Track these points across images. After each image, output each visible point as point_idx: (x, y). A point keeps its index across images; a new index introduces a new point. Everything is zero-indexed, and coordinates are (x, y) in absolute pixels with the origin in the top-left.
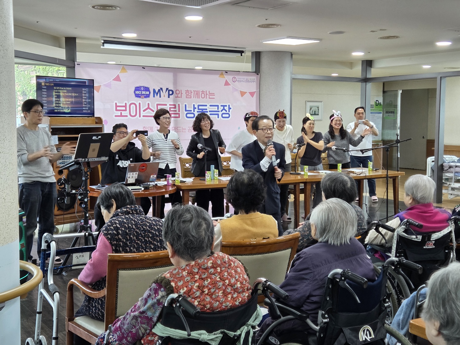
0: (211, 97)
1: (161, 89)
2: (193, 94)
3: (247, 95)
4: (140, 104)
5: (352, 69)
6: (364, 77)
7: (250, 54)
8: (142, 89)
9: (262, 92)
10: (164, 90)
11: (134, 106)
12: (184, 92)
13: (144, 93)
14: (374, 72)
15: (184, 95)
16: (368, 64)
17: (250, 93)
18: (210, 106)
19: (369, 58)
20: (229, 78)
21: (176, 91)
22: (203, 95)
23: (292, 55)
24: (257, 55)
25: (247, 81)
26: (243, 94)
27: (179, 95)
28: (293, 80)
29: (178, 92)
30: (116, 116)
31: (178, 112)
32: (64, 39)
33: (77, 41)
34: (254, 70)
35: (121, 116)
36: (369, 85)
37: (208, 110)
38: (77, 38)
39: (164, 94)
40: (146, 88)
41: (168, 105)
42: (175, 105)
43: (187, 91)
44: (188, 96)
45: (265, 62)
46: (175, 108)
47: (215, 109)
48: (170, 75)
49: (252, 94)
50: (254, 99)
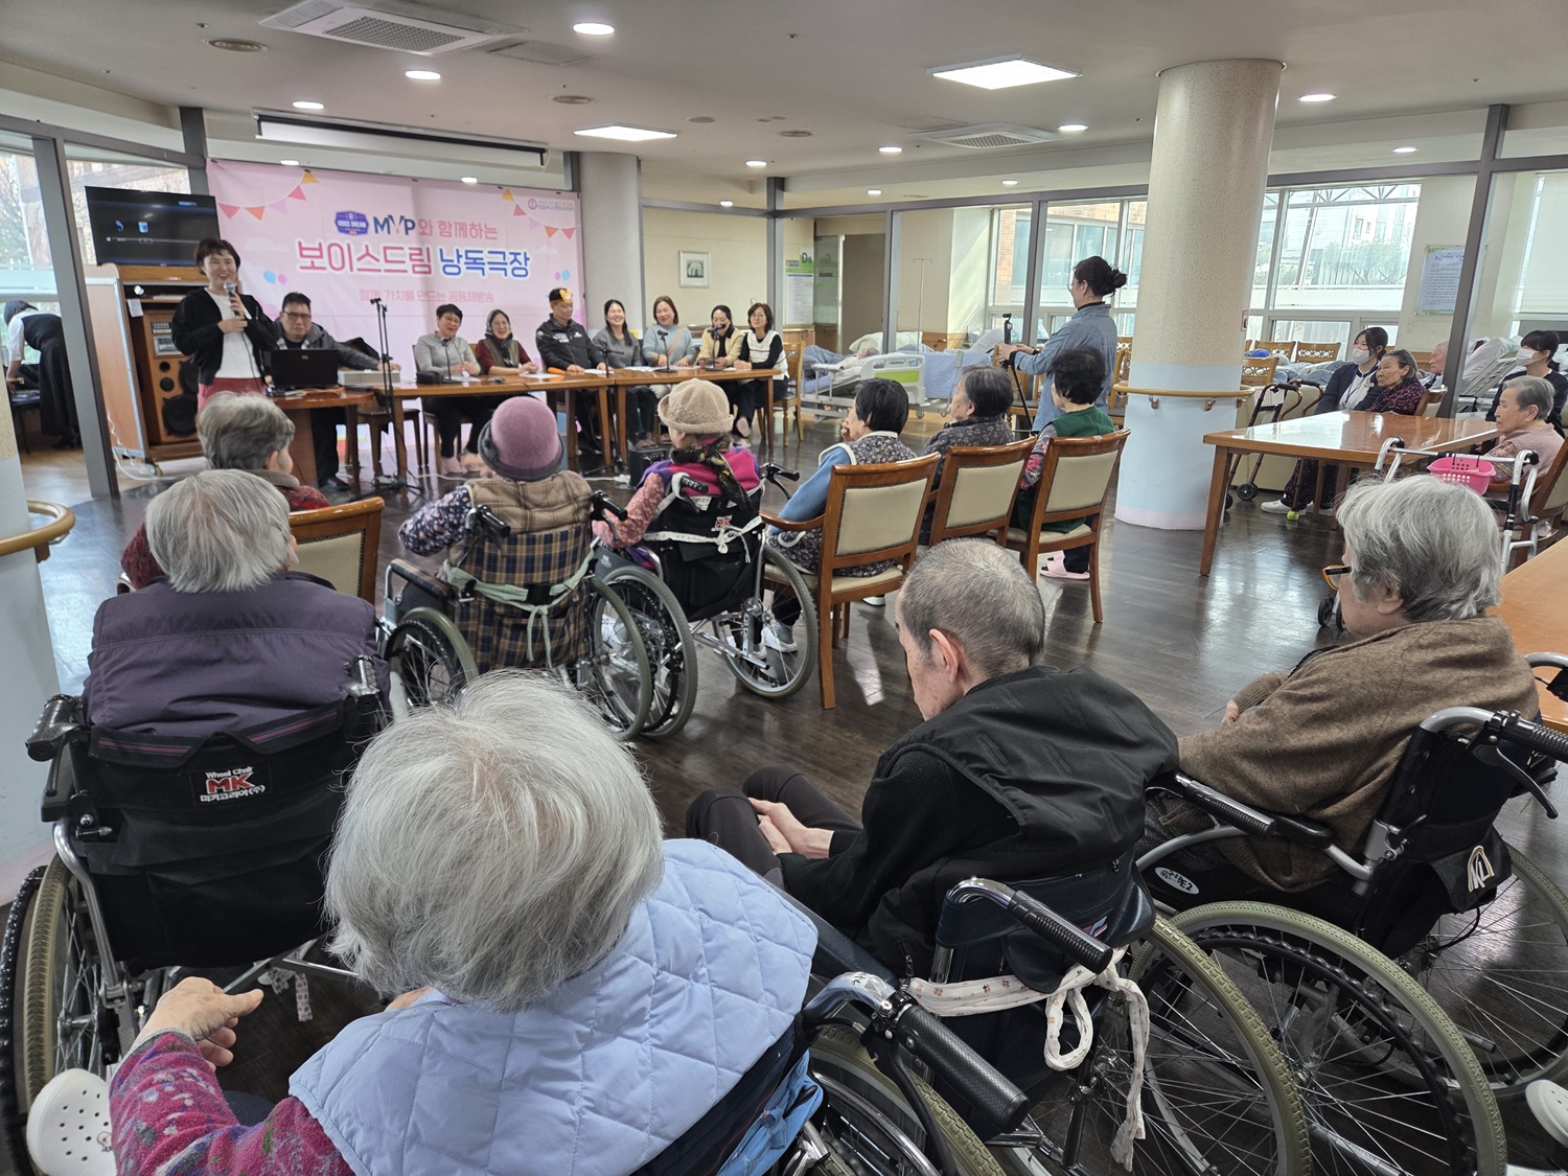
0: (489, 235)
1: (391, 217)
2: (453, 228)
3: (559, 234)
4: (349, 246)
5: (752, 192)
6: (771, 209)
7: (562, 158)
8: (351, 217)
9: (586, 229)
10: (397, 219)
11: (338, 250)
12: (436, 226)
13: (355, 224)
14: (787, 200)
15: (436, 230)
16: (778, 184)
17: (564, 230)
18: (490, 252)
19: (779, 171)
20: (522, 201)
21: (420, 221)
22: (473, 231)
23: (639, 161)
24: (574, 159)
25: (557, 207)
26: (550, 231)
27: (427, 231)
28: (644, 207)
29: (423, 224)
30: (302, 268)
31: (426, 262)
32: (178, 111)
33: (206, 116)
34: (570, 188)
35: (313, 267)
36: (783, 224)
37: (485, 261)
38: (205, 109)
39: (397, 227)
40: (358, 215)
41: (406, 248)
42: (420, 249)
43: (442, 223)
44: (445, 233)
45: (590, 173)
46: (421, 254)
47: (499, 258)
48: (406, 191)
49: (568, 233)
50: (573, 243)
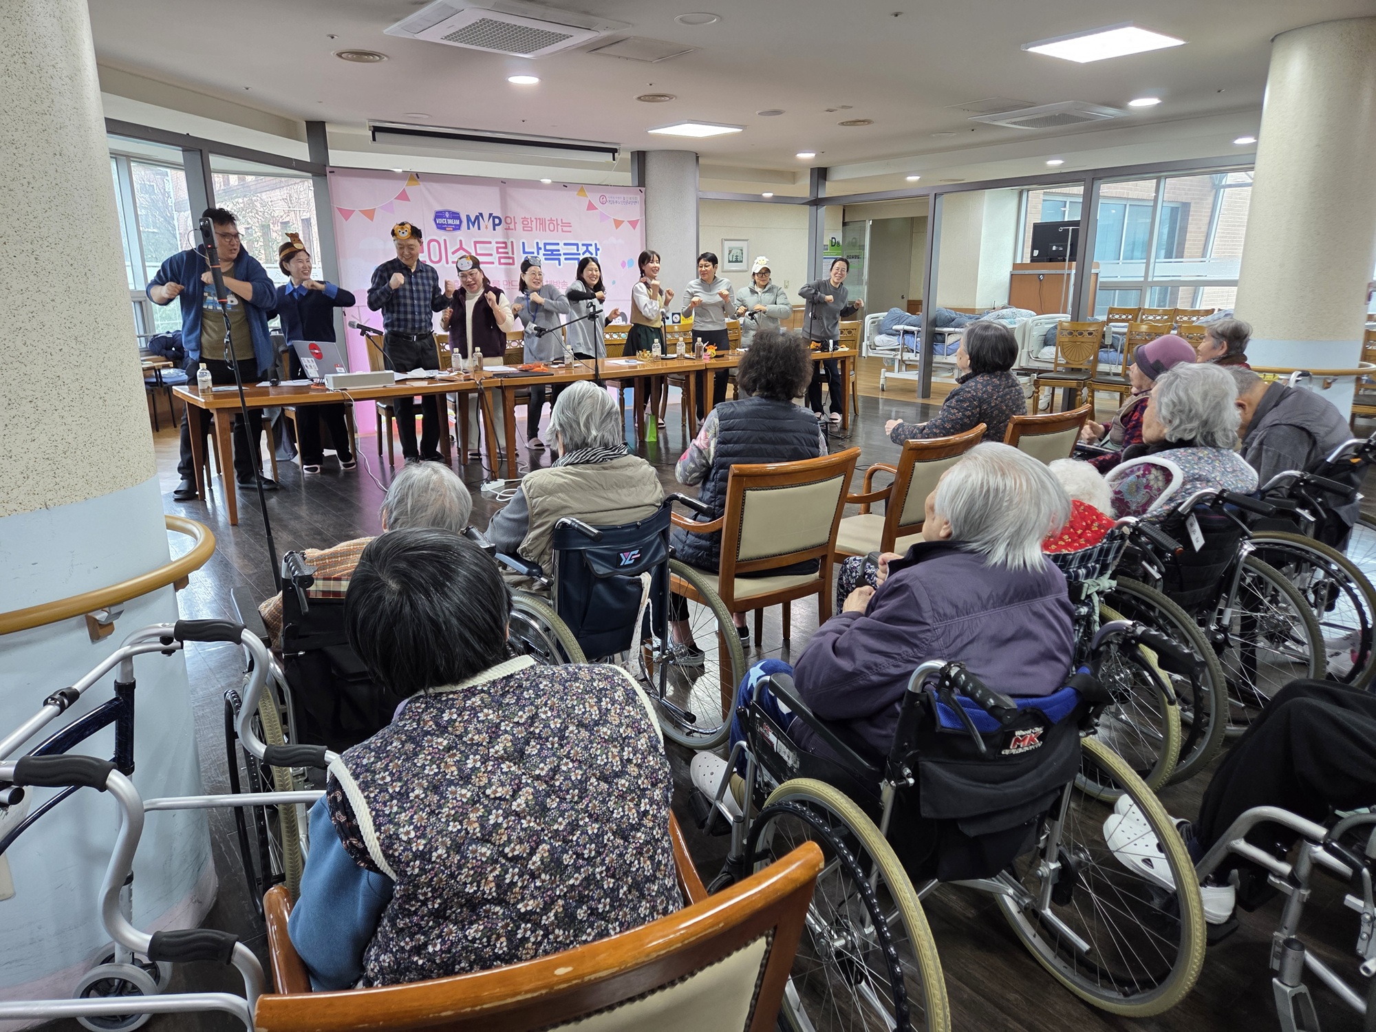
0: (565, 229)
1: (481, 214)
2: (534, 223)
3: (626, 226)
4: (445, 241)
5: (794, 184)
6: (814, 196)
7: (629, 156)
8: (447, 215)
9: (649, 219)
10: (486, 216)
11: (436, 244)
12: (519, 221)
13: (450, 221)
14: (830, 189)
15: (519, 226)
16: (821, 174)
17: (629, 222)
18: (565, 244)
19: (822, 163)
20: (594, 198)
21: (506, 218)
22: (552, 226)
23: (697, 158)
24: (640, 158)
26: (618, 223)
27: (512, 226)
28: (700, 200)
29: (509, 220)
31: (510, 255)
32: (304, 124)
33: (328, 128)
34: (636, 183)
36: (822, 211)
37: (561, 252)
38: (329, 122)
39: (486, 223)
40: (454, 213)
41: (493, 242)
42: (505, 243)
43: (525, 219)
44: (527, 227)
45: (654, 169)
46: (506, 248)
47: (573, 249)
48: (494, 192)
49: (633, 224)
50: (637, 233)
